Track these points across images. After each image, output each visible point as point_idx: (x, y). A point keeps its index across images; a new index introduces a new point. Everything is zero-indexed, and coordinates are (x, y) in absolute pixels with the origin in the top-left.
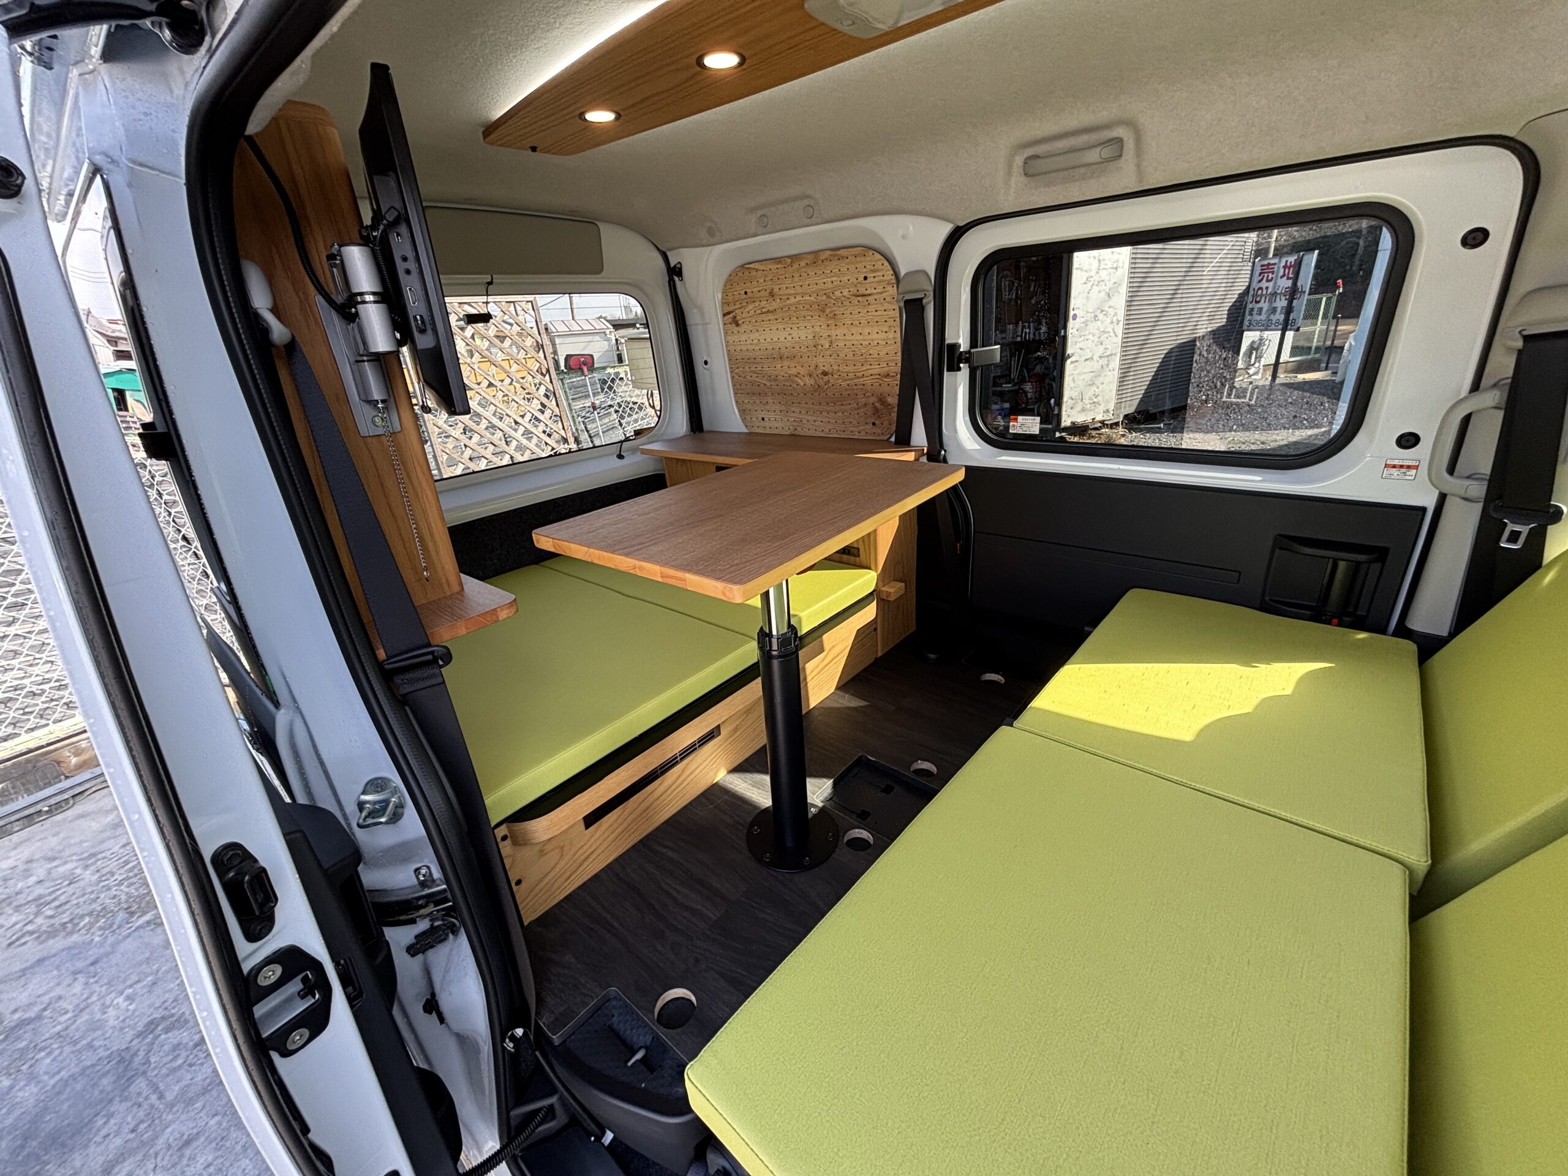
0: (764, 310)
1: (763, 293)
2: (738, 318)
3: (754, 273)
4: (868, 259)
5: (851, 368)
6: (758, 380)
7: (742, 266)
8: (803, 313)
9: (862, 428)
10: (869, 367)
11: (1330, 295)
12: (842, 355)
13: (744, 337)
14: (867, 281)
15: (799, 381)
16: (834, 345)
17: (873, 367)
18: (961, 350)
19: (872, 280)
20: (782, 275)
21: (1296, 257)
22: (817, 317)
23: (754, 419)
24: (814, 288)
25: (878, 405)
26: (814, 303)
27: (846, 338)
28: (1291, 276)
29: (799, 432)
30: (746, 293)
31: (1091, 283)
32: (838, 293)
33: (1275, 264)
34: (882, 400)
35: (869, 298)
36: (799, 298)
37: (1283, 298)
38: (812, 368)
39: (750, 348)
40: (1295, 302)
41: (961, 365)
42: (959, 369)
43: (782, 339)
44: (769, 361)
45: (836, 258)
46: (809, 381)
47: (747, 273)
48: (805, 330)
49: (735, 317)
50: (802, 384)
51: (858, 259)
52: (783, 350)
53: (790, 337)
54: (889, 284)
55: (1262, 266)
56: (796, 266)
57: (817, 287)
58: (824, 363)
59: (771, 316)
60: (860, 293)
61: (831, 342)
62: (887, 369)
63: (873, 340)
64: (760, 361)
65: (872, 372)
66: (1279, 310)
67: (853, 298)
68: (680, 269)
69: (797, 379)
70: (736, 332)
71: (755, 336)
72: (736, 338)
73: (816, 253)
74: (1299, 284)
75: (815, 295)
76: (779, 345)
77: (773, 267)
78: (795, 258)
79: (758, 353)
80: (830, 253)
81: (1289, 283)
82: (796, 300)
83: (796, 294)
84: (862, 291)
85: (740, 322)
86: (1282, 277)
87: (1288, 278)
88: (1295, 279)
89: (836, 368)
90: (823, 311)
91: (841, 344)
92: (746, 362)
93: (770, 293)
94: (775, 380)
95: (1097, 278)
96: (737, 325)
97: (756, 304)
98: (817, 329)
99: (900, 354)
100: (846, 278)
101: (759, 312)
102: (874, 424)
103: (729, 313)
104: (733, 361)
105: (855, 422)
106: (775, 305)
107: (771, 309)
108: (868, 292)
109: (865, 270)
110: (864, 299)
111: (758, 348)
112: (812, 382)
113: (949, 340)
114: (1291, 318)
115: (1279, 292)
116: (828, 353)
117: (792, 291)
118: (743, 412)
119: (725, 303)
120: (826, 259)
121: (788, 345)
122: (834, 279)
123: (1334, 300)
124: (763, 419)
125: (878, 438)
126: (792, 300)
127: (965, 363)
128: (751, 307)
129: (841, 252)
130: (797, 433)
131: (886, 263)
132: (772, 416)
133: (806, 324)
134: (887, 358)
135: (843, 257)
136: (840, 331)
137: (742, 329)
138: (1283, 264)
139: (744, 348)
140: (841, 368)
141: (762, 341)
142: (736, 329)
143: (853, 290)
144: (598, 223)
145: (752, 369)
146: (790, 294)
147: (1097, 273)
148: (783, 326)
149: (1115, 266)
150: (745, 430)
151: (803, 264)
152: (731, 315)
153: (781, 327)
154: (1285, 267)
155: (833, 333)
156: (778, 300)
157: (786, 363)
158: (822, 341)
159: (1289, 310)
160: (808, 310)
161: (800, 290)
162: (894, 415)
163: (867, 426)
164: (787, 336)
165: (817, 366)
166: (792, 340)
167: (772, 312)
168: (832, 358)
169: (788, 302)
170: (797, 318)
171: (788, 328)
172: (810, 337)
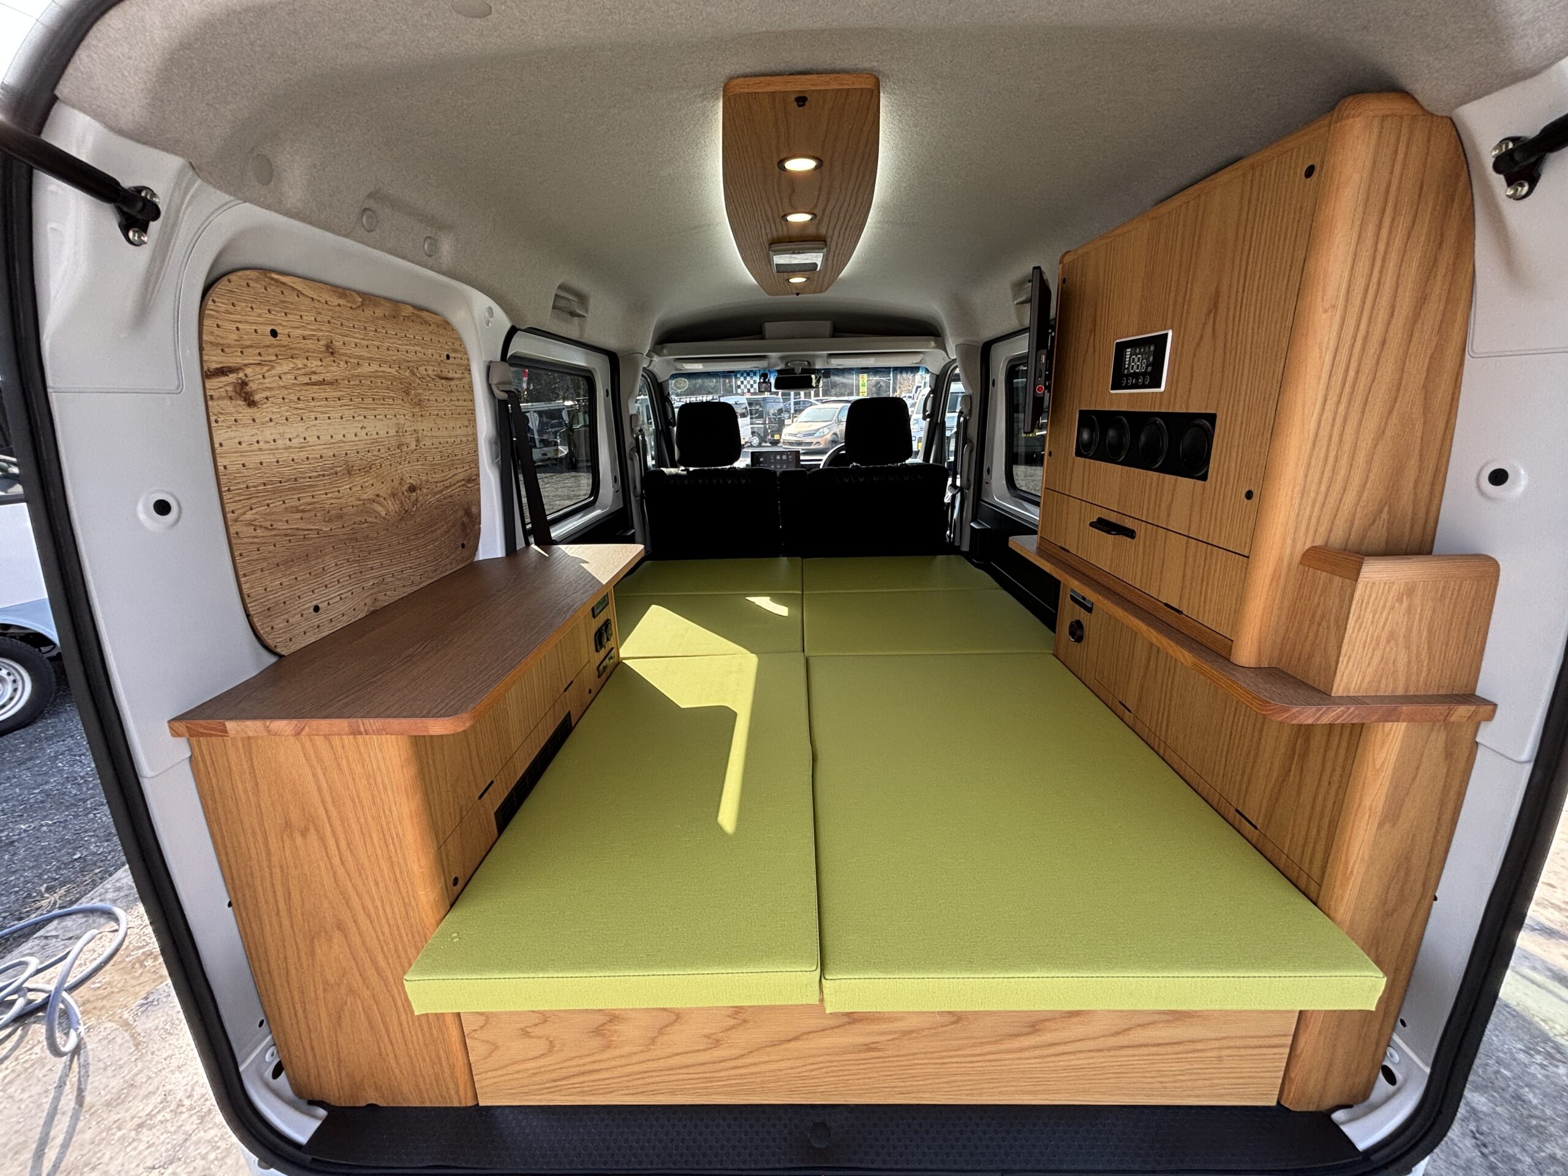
0: (315, 378)
1: (310, 344)
2: (253, 386)
3: (291, 297)
4: (449, 333)
5: (439, 476)
7: (263, 272)
8: (384, 393)
9: (453, 556)
10: (455, 471)
12: (430, 459)
13: (269, 433)
14: (449, 361)
15: (379, 509)
16: (421, 445)
17: (459, 471)
19: (453, 361)
24: (394, 355)
25: (463, 519)
26: (396, 379)
27: (434, 434)
30: (273, 334)
32: (420, 370)
34: (468, 512)
35: (451, 383)
36: (374, 366)
38: (396, 483)
39: (284, 456)
43: (349, 437)
44: (327, 480)
45: (418, 320)
46: (392, 506)
47: (275, 291)
49: (244, 384)
50: (383, 514)
51: (440, 331)
52: (352, 455)
53: (364, 432)
54: (465, 370)
56: (368, 312)
57: (399, 355)
58: (410, 472)
59: (330, 392)
60: (443, 374)
61: (418, 441)
62: (470, 472)
63: (456, 436)
65: (457, 478)
67: (436, 379)
69: (373, 507)
70: (248, 420)
71: (297, 429)
72: (247, 434)
73: (396, 303)
75: (395, 367)
77: (335, 301)
79: (304, 467)
80: (411, 310)
82: (370, 369)
83: (370, 358)
84: (445, 372)
85: (257, 397)
89: (424, 478)
90: (407, 393)
91: (428, 443)
92: (277, 491)
93: (328, 347)
94: (340, 517)
96: (251, 403)
97: (298, 363)
98: (403, 420)
100: (432, 352)
101: (306, 379)
102: (463, 546)
103: (222, 372)
105: (445, 552)
106: (336, 371)
107: (329, 377)
108: (450, 375)
109: (447, 347)
110: (448, 383)
111: (303, 455)
112: (395, 506)
116: (416, 455)
117: (363, 353)
119: (206, 344)
120: (410, 318)
121: (358, 446)
122: (417, 348)
124: (317, 609)
125: (468, 562)
126: (365, 369)
128: (284, 366)
129: (424, 314)
130: (378, 606)
132: (333, 593)
133: (387, 412)
134: (469, 458)
135: (426, 322)
136: (425, 425)
137: (262, 413)
140: (427, 477)
141: (312, 440)
143: (435, 369)
146: (360, 357)
148: (352, 413)
151: (379, 312)
153: (348, 413)
155: (419, 426)
156: (343, 364)
157: (358, 480)
158: (405, 439)
160: (388, 389)
161: (374, 353)
163: (458, 552)
164: (358, 430)
165: (402, 479)
166: (366, 437)
167: (331, 384)
168: (419, 463)
169: (360, 370)
170: (373, 399)
171: (360, 415)
172: (392, 432)
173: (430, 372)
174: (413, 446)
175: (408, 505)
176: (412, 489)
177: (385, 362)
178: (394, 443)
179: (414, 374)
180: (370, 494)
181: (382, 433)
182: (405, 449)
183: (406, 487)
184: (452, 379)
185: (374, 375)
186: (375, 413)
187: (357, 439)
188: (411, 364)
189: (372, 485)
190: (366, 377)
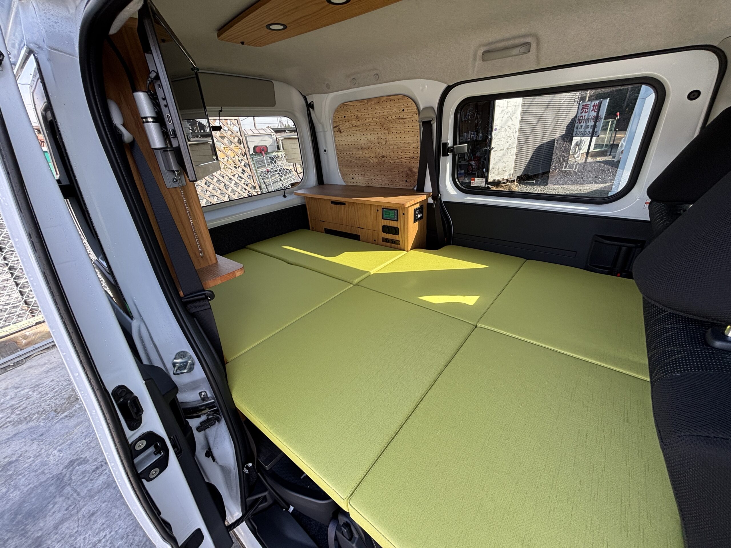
0: (353, 125)
1: (352, 117)
2: (341, 129)
3: (349, 107)
4: (405, 101)
5: (396, 154)
6: (350, 159)
7: (343, 104)
8: (373, 127)
9: (400, 183)
10: (404, 154)
11: (613, 120)
12: (391, 148)
13: (344, 138)
14: (404, 112)
15: (371, 160)
16: (388, 143)
17: (406, 154)
18: (449, 146)
19: (407, 111)
20: (362, 108)
21: (599, 101)
22: (380, 129)
23: (349, 178)
24: (378, 115)
25: (408, 172)
26: (378, 122)
27: (394, 139)
28: (596, 110)
29: (370, 185)
30: (345, 117)
31: (504, 113)
32: (390, 118)
33: (589, 105)
34: (410, 170)
35: (405, 120)
36: (371, 120)
37: (592, 121)
38: (377, 154)
39: (346, 143)
40: (597, 123)
41: (449, 153)
42: (448, 155)
43: (362, 140)
44: (356, 150)
45: (390, 100)
46: (375, 160)
47: (345, 107)
48: (374, 136)
49: (339, 129)
50: (372, 162)
51: (400, 101)
52: (363, 145)
53: (366, 139)
54: (414, 113)
55: (583, 105)
56: (369, 104)
57: (380, 114)
58: (382, 151)
59: (357, 129)
60: (401, 117)
61: (386, 141)
62: (413, 155)
63: (406, 141)
64: (351, 150)
65: (406, 156)
66: (590, 127)
67: (397, 120)
68: (313, 105)
69: (370, 159)
70: (340, 136)
71: (349, 138)
72: (340, 139)
73: (379, 98)
74: (600, 114)
75: (379, 118)
76: (361, 142)
77: (359, 104)
78: (369, 100)
79: (350, 146)
80: (386, 97)
81: (595, 114)
82: (369, 120)
83: (369, 117)
84: (402, 117)
85: (342, 131)
86: (592, 111)
87: (595, 112)
88: (598, 112)
89: (388, 154)
90: (382, 126)
91: (391, 142)
92: (345, 151)
93: (357, 117)
94: (359, 159)
95: (507, 111)
96: (341, 132)
97: (350, 122)
98: (380, 135)
99: (419, 147)
100: (394, 110)
101: (351, 126)
102: (406, 181)
103: (336, 127)
104: (339, 150)
105: (397, 180)
106: (359, 123)
107: (357, 125)
108: (405, 117)
109: (403, 106)
110: (403, 120)
111: (351, 144)
112: (377, 161)
113: (443, 141)
114: (595, 131)
115: (590, 118)
116: (385, 146)
117: (367, 116)
118: (343, 175)
119: (334, 122)
120: (384, 101)
121: (365, 142)
122: (388, 110)
123: (615, 122)
124: (353, 178)
125: (409, 188)
126: (367, 121)
127: (451, 152)
128: (347, 124)
129: (392, 97)
130: (369, 185)
131: (413, 103)
132: (357, 177)
133: (374, 133)
134: (413, 149)
135: (392, 100)
136: (390, 136)
137: (342, 134)
138: (593, 104)
139: (344, 144)
140: (391, 154)
141: (353, 140)
142: (340, 134)
143: (397, 116)
144: (273, 81)
145: (348, 154)
146: (366, 118)
147: (507, 108)
148: (363, 133)
149: (515, 105)
150: (344, 184)
151: (373, 103)
152: (338, 128)
153: (362, 134)
154: (594, 106)
155: (387, 137)
156: (361, 121)
157: (364, 151)
158: (382, 141)
159: (595, 126)
160: (375, 125)
161: (371, 115)
162: (416, 177)
163: (403, 182)
165: (379, 153)
167: (357, 126)
168: (387, 149)
170: (370, 129)
172: (376, 139)
173: (393, 118)
174: (384, 143)
175: (381, 161)
176: (383, 157)
177: (374, 118)
178: (376, 142)
179: (385, 119)
180: (368, 155)
181: (373, 139)
182: (381, 144)
183: (381, 155)
184: (405, 119)
186: (370, 133)
187: (364, 140)
188: (385, 116)
189: (369, 153)
190: (367, 123)
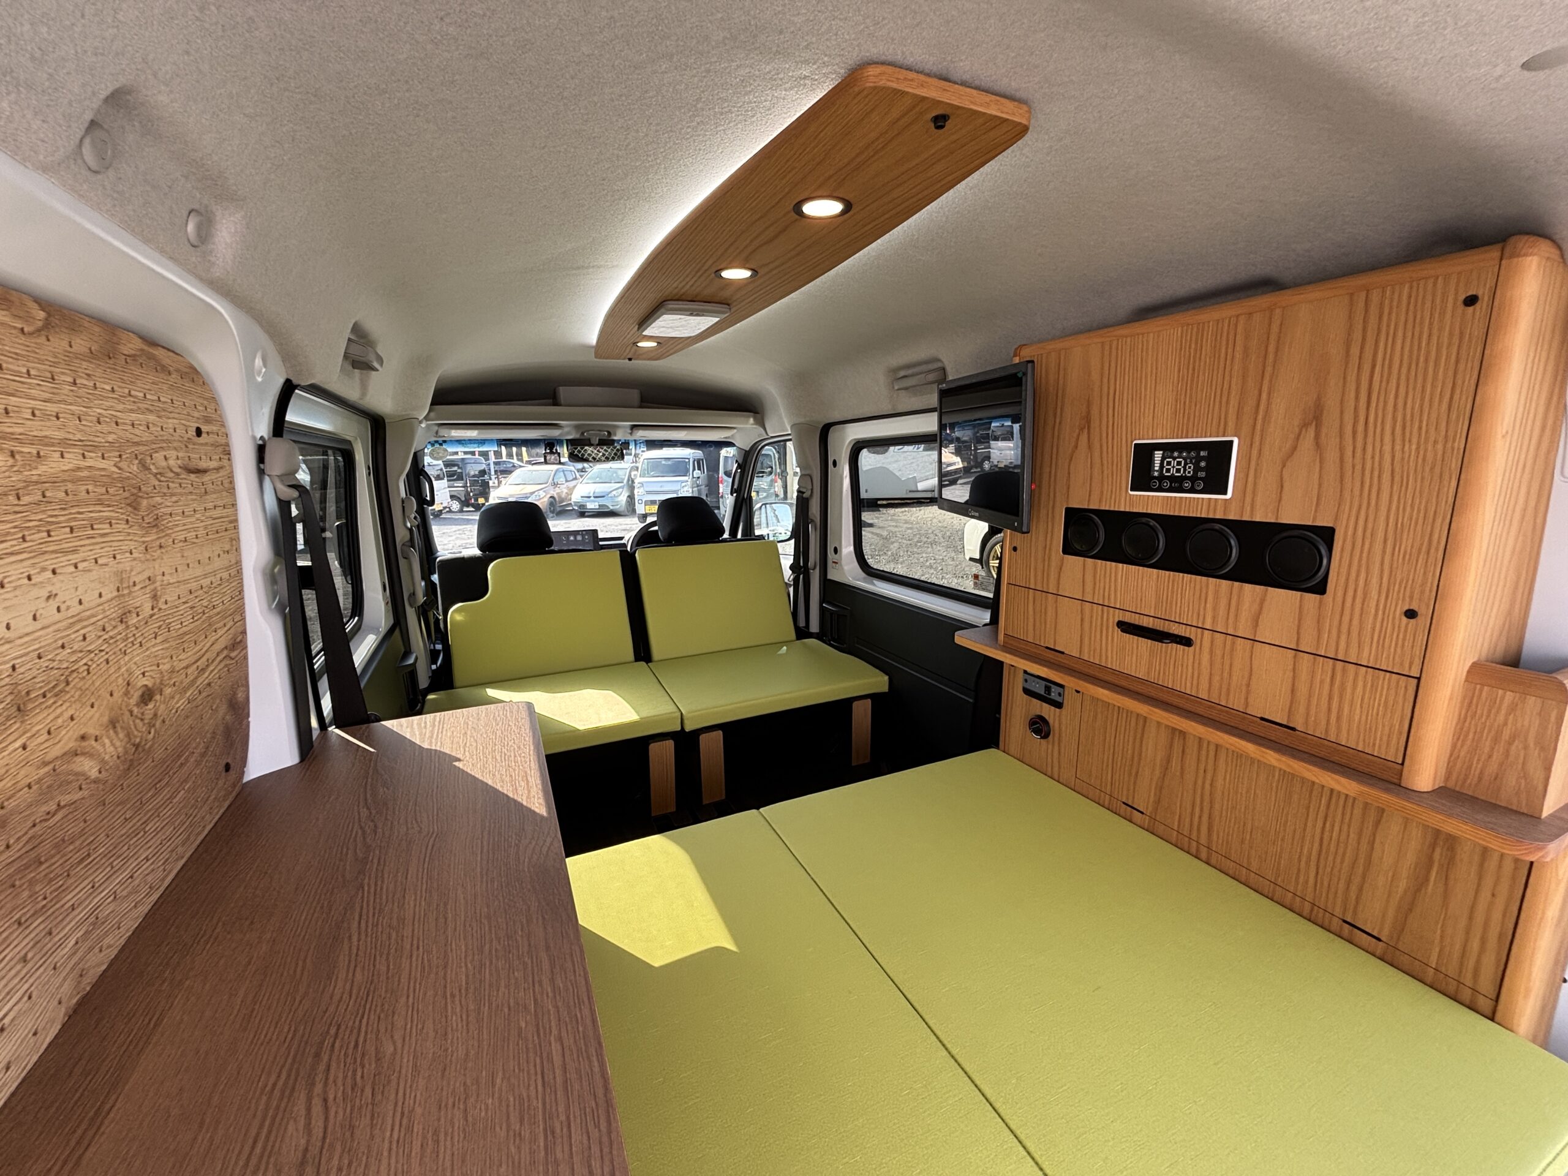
4: (199, 390)
5: (190, 653)
9: (213, 795)
12: (176, 626)
14: (201, 440)
15: (86, 766)
16: (161, 602)
17: (219, 634)
19: (206, 437)
22: (123, 525)
25: (229, 718)
26: (113, 479)
27: (180, 576)
32: (160, 459)
35: (205, 479)
36: (73, 460)
38: (115, 698)
48: (96, 571)
50: (93, 773)
51: (186, 384)
54: (224, 452)
56: (59, 341)
58: (144, 662)
60: (193, 464)
61: (155, 597)
62: (233, 630)
63: (215, 572)
65: (218, 647)
67: (184, 474)
75: (115, 455)
78: (52, 311)
80: (137, 344)
82: (67, 465)
84: (195, 461)
89: (165, 666)
91: (172, 597)
98: (124, 563)
102: (227, 768)
105: (203, 791)
108: (203, 465)
109: (196, 414)
110: (201, 478)
112: (119, 747)
116: (153, 626)
129: (159, 352)
133: (97, 552)
134: (232, 606)
135: (161, 366)
136: (168, 562)
140: (173, 662)
143: (183, 455)
155: (157, 570)
158: (138, 598)
160: (100, 501)
163: (219, 784)
164: (41, 603)
165: (128, 684)
166: (58, 616)
168: (159, 639)
169: (42, 469)
170: (72, 530)
171: (44, 569)
172: (109, 593)
173: (172, 462)
174: (147, 610)
175: (140, 730)
176: (147, 696)
177: (95, 447)
178: (113, 612)
179: (144, 466)
180: (67, 740)
181: (91, 598)
182: (133, 620)
183: (136, 696)
184: (205, 471)
185: (74, 477)
186: (74, 558)
187: (38, 625)
188: (142, 448)
189: (72, 719)
190: (54, 483)
